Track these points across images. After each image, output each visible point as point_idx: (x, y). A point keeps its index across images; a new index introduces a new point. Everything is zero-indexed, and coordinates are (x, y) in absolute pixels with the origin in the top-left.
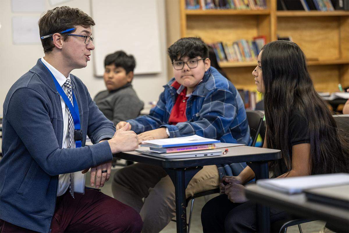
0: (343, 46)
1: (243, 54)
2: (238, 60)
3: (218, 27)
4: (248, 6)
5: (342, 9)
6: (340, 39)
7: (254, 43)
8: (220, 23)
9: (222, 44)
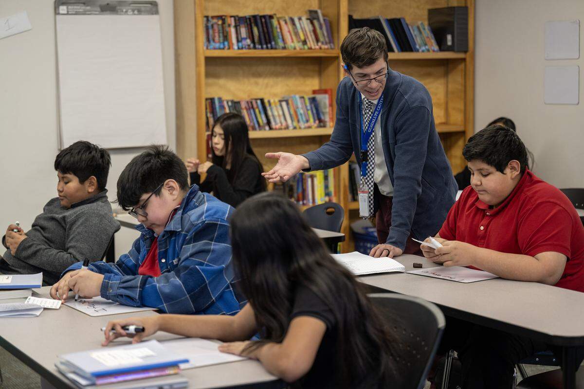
0: (451, 105)
1: (295, 117)
2: (287, 128)
3: (259, 75)
4: (305, 42)
5: (450, 49)
6: (447, 93)
7: (313, 100)
8: (261, 69)
9: (262, 100)
